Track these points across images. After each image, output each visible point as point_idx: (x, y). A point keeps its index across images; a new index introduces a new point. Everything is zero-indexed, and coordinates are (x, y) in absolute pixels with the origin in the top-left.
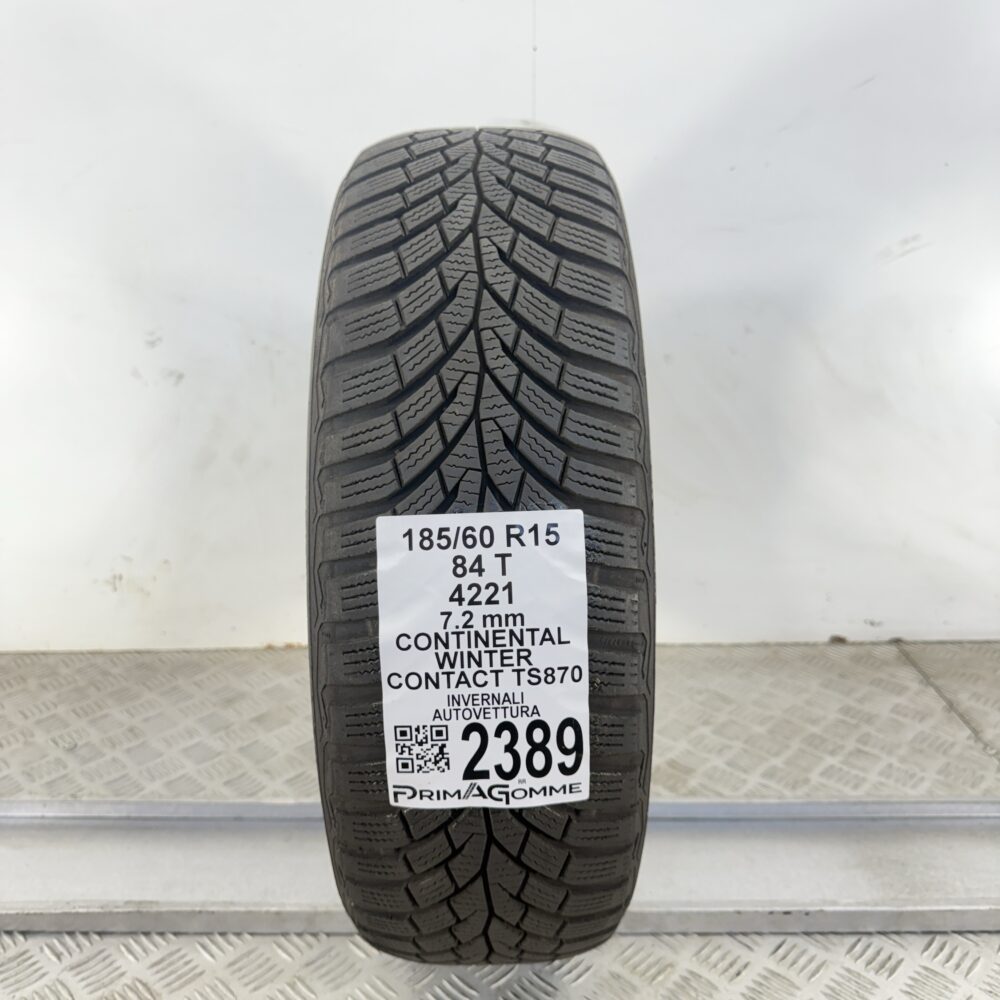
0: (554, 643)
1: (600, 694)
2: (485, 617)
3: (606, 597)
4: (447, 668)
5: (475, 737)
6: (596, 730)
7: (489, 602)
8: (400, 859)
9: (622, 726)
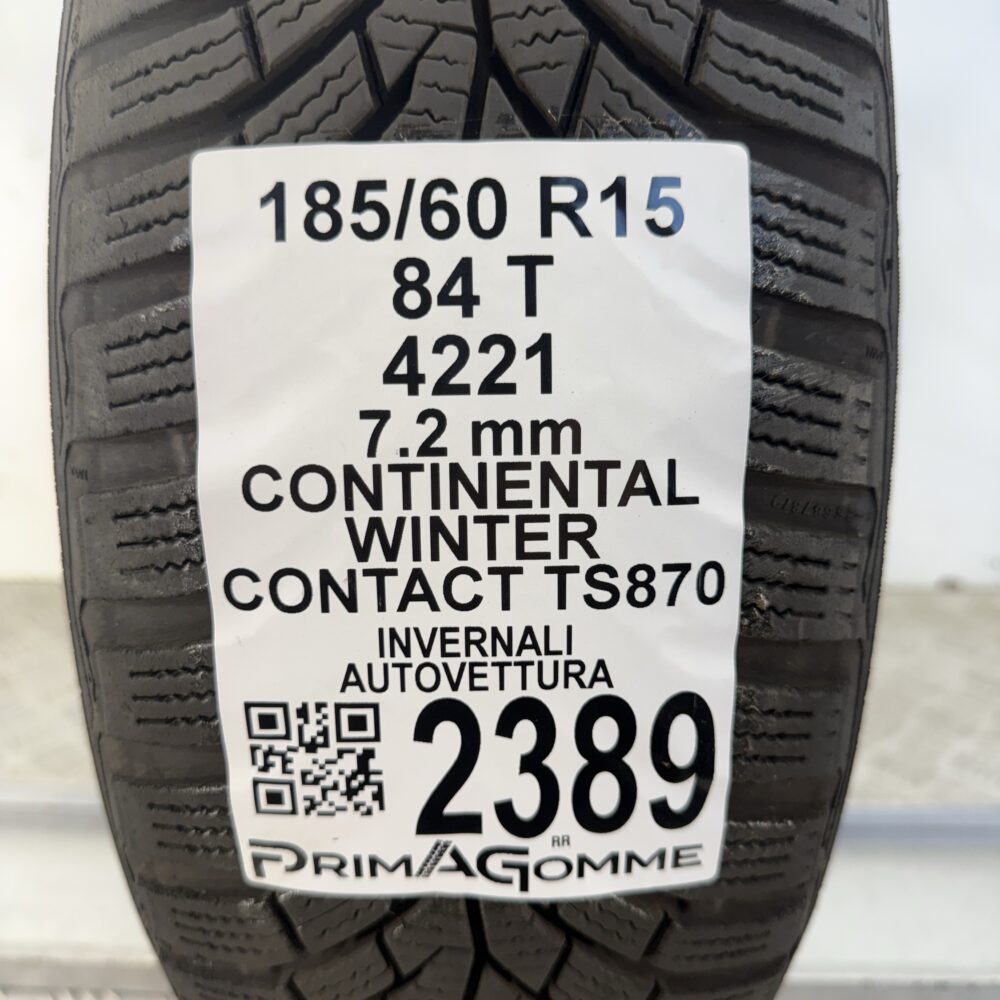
0: (656, 501)
1: (765, 635)
2: (477, 428)
3: (799, 385)
4: (377, 559)
5: (448, 734)
6: (747, 723)
7: (490, 386)
8: (280, 988)
9: (808, 714)
